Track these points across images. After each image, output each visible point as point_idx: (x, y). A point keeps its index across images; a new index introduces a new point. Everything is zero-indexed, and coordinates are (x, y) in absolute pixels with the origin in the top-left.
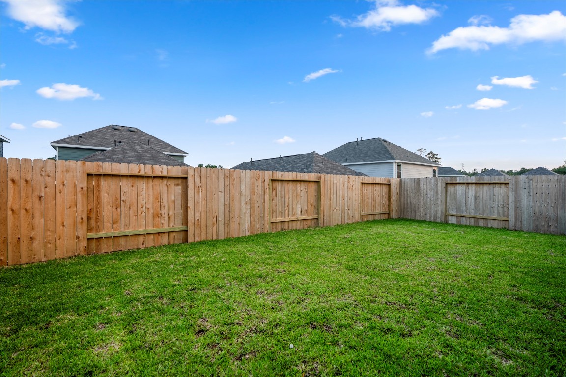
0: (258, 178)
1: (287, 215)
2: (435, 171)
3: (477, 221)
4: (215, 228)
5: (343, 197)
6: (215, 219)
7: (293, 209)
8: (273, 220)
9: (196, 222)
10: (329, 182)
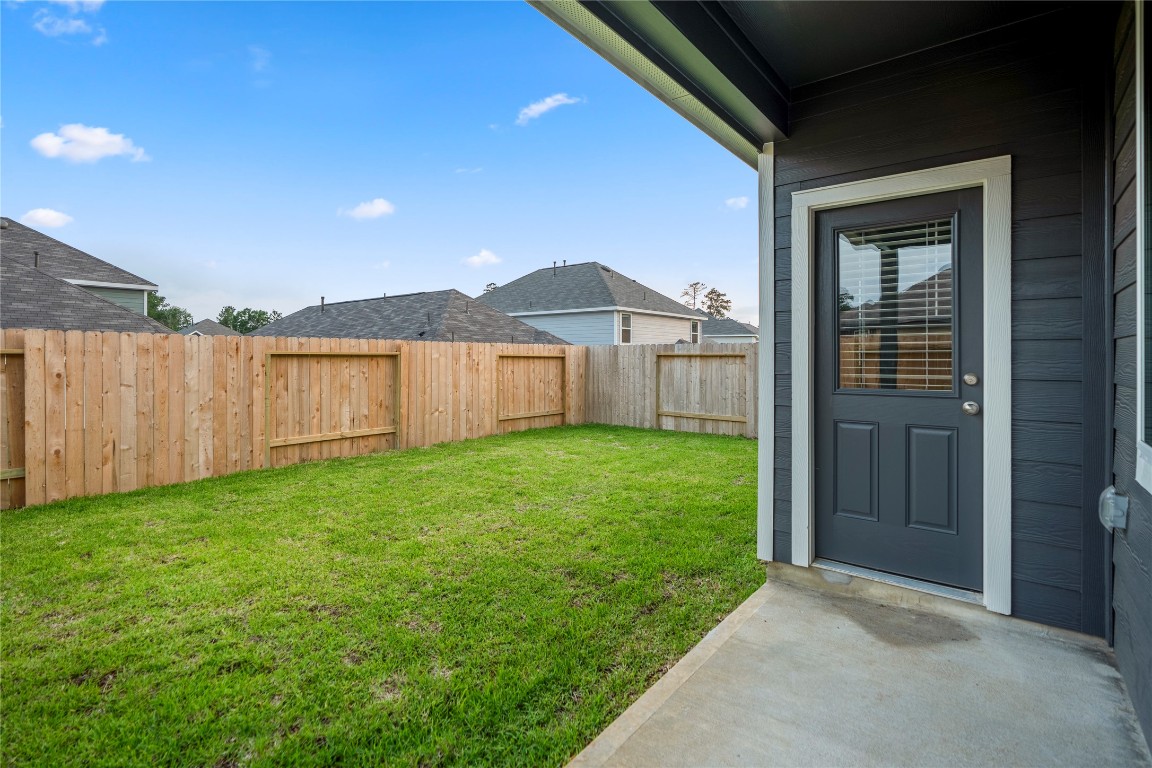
0: (233, 354)
1: (315, 429)
2: (694, 328)
3: (704, 424)
4: (108, 467)
5: (456, 386)
6: (110, 446)
7: (331, 416)
8: (278, 441)
9: (51, 458)
10: (420, 356)
